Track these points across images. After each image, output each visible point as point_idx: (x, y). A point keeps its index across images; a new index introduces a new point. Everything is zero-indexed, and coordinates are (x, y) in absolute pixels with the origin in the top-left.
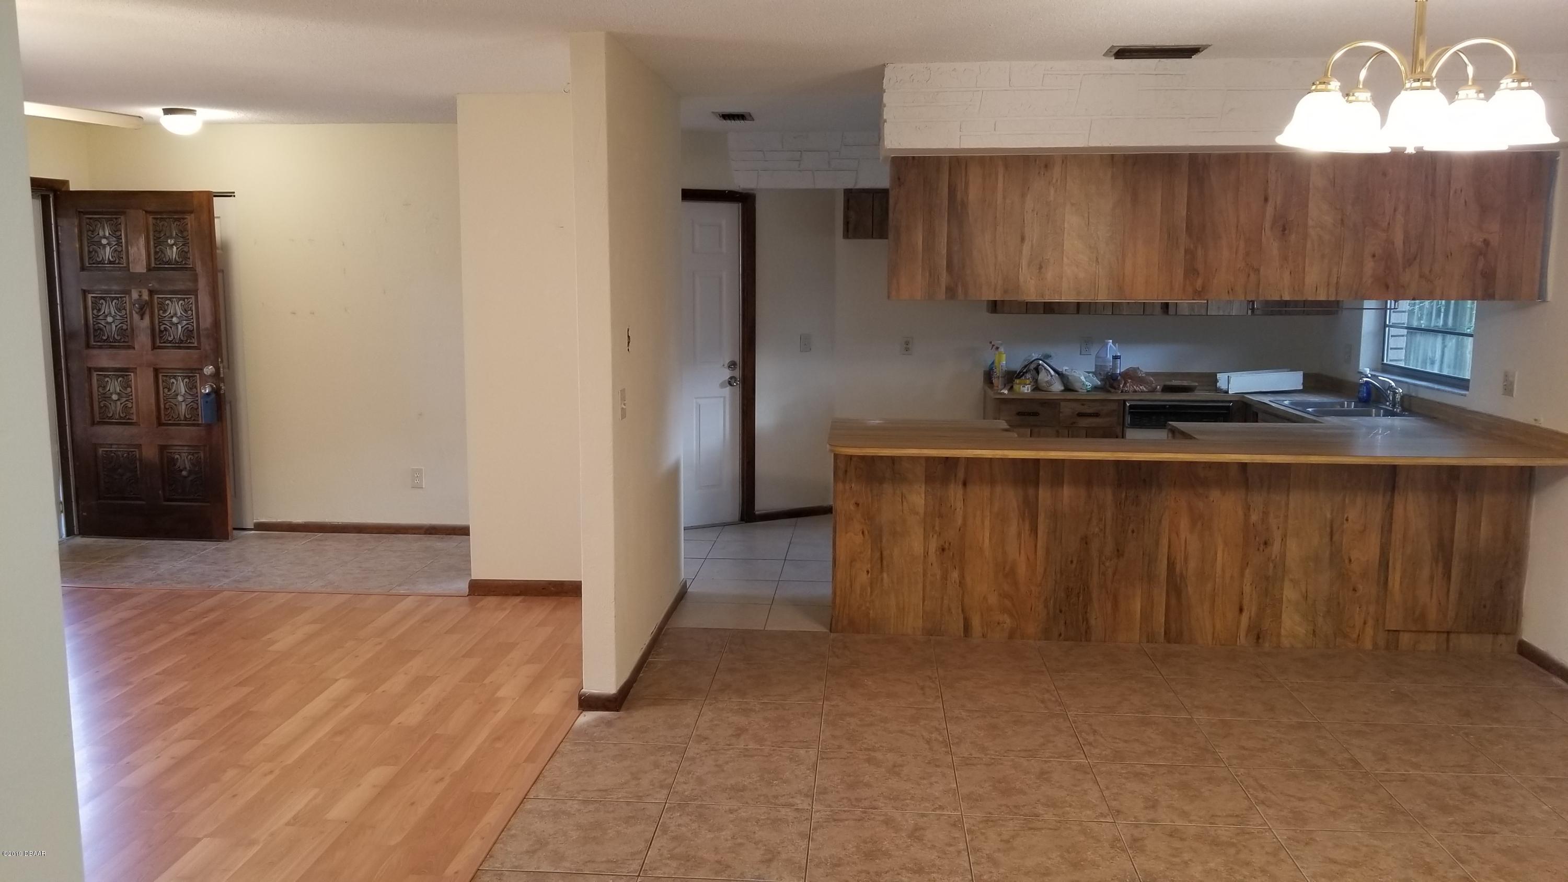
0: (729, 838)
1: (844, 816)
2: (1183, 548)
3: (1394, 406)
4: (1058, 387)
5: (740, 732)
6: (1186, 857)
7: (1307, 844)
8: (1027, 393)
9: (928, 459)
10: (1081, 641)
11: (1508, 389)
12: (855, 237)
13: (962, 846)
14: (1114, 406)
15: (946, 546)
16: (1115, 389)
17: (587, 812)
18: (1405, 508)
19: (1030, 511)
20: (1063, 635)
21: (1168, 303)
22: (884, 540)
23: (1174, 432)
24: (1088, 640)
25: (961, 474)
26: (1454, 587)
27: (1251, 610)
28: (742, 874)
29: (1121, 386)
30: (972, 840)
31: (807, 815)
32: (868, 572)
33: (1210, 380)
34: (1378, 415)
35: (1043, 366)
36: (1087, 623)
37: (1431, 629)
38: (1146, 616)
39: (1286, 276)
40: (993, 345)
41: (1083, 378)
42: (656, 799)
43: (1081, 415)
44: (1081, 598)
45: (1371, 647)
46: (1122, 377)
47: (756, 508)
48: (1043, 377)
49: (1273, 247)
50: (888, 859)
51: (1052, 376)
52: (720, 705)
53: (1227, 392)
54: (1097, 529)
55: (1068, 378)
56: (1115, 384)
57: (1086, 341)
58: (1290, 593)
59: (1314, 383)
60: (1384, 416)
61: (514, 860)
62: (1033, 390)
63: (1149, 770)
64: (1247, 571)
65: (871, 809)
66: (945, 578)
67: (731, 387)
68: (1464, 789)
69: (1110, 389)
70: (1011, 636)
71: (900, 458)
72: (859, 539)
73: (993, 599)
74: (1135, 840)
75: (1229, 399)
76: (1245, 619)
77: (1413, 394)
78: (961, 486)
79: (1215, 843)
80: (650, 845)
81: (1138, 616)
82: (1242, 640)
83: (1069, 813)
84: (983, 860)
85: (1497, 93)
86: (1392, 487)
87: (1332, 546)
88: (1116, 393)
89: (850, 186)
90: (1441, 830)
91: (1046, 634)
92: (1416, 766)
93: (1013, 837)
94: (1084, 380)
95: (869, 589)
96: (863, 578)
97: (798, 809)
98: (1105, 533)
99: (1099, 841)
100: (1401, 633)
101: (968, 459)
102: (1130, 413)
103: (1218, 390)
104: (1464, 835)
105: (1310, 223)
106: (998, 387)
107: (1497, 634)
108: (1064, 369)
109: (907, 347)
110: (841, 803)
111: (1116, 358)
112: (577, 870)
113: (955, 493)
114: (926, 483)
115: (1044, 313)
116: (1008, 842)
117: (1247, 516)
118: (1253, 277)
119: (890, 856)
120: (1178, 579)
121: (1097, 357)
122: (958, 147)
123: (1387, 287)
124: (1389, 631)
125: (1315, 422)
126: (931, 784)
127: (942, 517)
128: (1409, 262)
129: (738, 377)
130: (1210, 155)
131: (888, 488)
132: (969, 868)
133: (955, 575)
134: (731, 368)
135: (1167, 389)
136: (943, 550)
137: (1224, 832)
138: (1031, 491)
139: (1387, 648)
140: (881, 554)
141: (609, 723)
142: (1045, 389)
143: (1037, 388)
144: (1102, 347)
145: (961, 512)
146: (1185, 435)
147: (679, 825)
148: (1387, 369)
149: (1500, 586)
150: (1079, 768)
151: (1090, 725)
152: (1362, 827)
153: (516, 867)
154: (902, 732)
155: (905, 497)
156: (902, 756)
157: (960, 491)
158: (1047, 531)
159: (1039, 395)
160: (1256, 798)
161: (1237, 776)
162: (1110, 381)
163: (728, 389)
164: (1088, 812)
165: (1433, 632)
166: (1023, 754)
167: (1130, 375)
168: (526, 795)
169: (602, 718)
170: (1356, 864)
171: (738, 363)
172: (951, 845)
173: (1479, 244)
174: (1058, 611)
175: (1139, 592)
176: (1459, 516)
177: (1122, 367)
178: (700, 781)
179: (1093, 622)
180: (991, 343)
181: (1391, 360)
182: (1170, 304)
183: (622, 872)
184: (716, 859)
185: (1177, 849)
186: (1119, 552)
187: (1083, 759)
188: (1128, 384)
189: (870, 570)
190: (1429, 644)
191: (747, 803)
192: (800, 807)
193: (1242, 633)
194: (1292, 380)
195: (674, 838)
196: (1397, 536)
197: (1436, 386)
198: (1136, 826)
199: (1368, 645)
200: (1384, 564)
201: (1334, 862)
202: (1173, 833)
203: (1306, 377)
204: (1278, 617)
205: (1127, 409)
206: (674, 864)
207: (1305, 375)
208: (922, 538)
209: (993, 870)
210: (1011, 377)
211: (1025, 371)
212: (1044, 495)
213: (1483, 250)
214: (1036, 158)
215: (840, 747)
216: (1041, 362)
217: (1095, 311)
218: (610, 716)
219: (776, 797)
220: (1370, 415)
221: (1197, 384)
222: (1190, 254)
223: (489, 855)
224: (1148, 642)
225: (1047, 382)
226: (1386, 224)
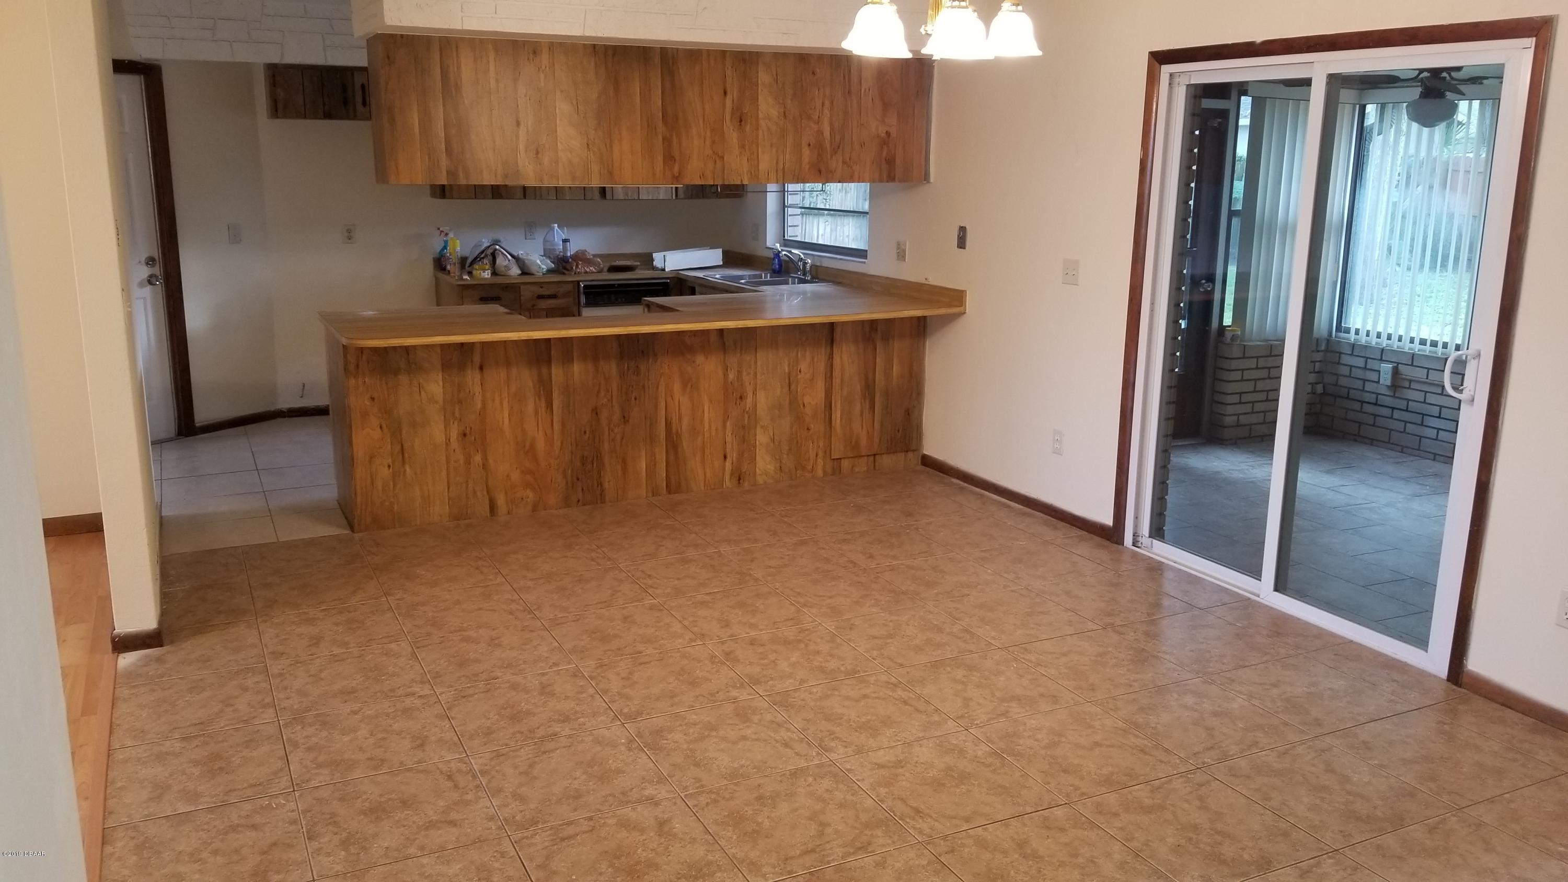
0: (368, 736)
1: (471, 691)
2: (677, 409)
3: (804, 274)
4: (515, 271)
5: (316, 641)
6: (772, 657)
7: (851, 629)
8: (487, 278)
9: (443, 346)
10: (597, 503)
11: (901, 256)
12: (285, 116)
13: (591, 691)
14: (570, 287)
15: (468, 432)
16: (568, 270)
17: (194, 748)
18: (841, 358)
19: (545, 389)
20: (581, 501)
21: (605, 187)
22: (404, 432)
23: (649, 306)
24: (603, 502)
25: (477, 359)
26: (877, 417)
27: (733, 455)
28: (401, 763)
29: (574, 268)
30: (597, 684)
31: (434, 699)
32: (389, 466)
33: (648, 260)
34: (794, 283)
35: (500, 251)
36: (601, 486)
37: (863, 454)
38: (651, 473)
39: (745, 161)
40: (442, 231)
41: (538, 262)
42: (266, 719)
43: (540, 297)
44: (595, 465)
45: (822, 475)
46: (572, 259)
47: (196, 421)
48: (500, 261)
49: (733, 136)
50: (534, 716)
51: (509, 261)
52: (276, 621)
53: (664, 270)
54: (605, 400)
55: (524, 262)
56: (568, 267)
57: (530, 227)
58: (762, 438)
59: (731, 259)
60: (798, 284)
61: (141, 810)
62: (492, 274)
63: (708, 598)
64: (728, 423)
65: (493, 679)
66: (468, 462)
67: (151, 286)
68: (935, 568)
69: (564, 271)
70: (535, 509)
71: (414, 347)
72: (377, 434)
73: (516, 476)
74: (727, 654)
75: (667, 276)
76: (728, 465)
77: (818, 264)
78: (478, 371)
79: (787, 642)
80: (288, 761)
81: (644, 474)
82: (728, 483)
83: (665, 645)
84: (617, 698)
85: (1000, 13)
86: (832, 342)
87: (790, 394)
88: (571, 274)
89: (275, 60)
90: (934, 601)
91: (566, 502)
92: (895, 558)
93: (630, 673)
94: (540, 263)
95: (392, 484)
96: (385, 473)
97: (421, 696)
98: (612, 403)
99: (699, 661)
100: (843, 460)
101: (484, 344)
102: (585, 293)
103: (654, 268)
104: (951, 601)
105: (761, 115)
106: (454, 273)
107: (907, 451)
108: (520, 253)
109: (349, 235)
110: (461, 681)
111: (565, 241)
112: (223, 802)
113: (472, 378)
114: (443, 371)
115: (493, 198)
116: (627, 679)
117: (726, 375)
118: (719, 164)
119: (534, 714)
120: (675, 437)
121: (545, 241)
122: (460, 28)
123: (820, 171)
124: (834, 459)
125: (756, 291)
126: (535, 647)
127: (462, 403)
128: (835, 151)
129: (158, 273)
130: (677, 49)
131: (403, 379)
132: (607, 707)
133: (478, 458)
134: (150, 264)
135: (614, 269)
136: (465, 435)
137: (789, 632)
138: (545, 370)
139: (833, 474)
140: (402, 445)
141: (159, 660)
142: (502, 274)
143: (495, 273)
144: (549, 231)
145: (480, 396)
146: (664, 308)
147: (307, 737)
148: (787, 243)
149: (908, 413)
150: (652, 608)
151: (643, 571)
152: (881, 609)
153: (148, 816)
154: (480, 609)
155: (423, 388)
156: (493, 629)
157: (478, 377)
158: (561, 406)
159: (498, 280)
160: (798, 603)
161: (777, 589)
162: (563, 264)
163: (148, 289)
164: (680, 641)
165: (864, 456)
166: (600, 606)
167: (580, 257)
168: (109, 745)
169: (146, 656)
170: (890, 636)
171: (157, 258)
172: (582, 693)
173: (883, 135)
174: (575, 480)
175: (643, 453)
176: (878, 360)
177: (572, 250)
178: (303, 693)
179: (606, 485)
180: (439, 229)
181: (790, 236)
182: (607, 189)
183: (276, 791)
184: (366, 757)
185: (761, 653)
186: (625, 419)
187: (652, 600)
188: (580, 266)
189: (391, 464)
190: (862, 466)
191: (366, 702)
192: (422, 693)
193: (727, 477)
194: (713, 257)
195: (310, 749)
196: (837, 381)
197: (839, 257)
198: (723, 643)
199: (820, 473)
200: (829, 406)
201: (875, 637)
202: (753, 642)
203: (725, 254)
204: (753, 459)
205: (582, 290)
206: (325, 771)
207: (723, 252)
208: (442, 427)
209: (628, 703)
210: (465, 264)
211: (482, 256)
212: (557, 373)
213: (885, 141)
214: (524, 43)
215: (429, 634)
216: (497, 247)
217: (541, 196)
218: (155, 654)
219: (392, 690)
220: (788, 284)
221: (639, 264)
222: (667, 141)
223: (107, 813)
224: (653, 496)
225: (505, 267)
226: (817, 117)
